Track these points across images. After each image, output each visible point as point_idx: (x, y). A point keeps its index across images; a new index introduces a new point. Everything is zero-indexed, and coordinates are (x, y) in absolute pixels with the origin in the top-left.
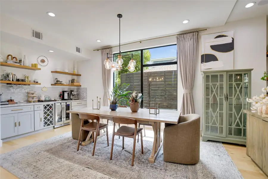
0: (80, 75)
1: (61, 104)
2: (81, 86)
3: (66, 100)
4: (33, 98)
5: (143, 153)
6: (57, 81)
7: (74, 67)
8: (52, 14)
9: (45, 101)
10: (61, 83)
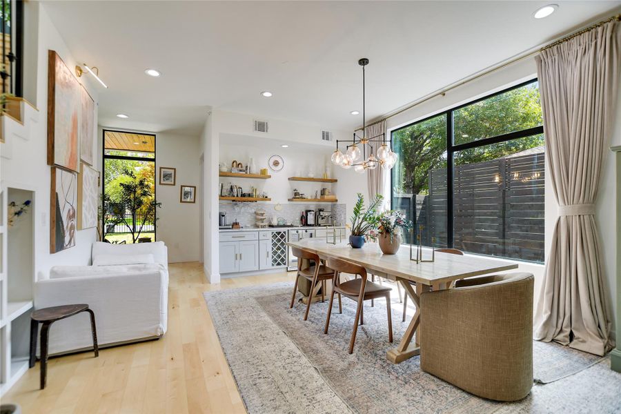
0: (336, 181)
1: (297, 232)
2: (337, 201)
3: (310, 225)
4: (262, 220)
5: (391, 340)
6: (296, 194)
7: (326, 167)
8: (267, 94)
9: (278, 226)
10: (302, 198)
